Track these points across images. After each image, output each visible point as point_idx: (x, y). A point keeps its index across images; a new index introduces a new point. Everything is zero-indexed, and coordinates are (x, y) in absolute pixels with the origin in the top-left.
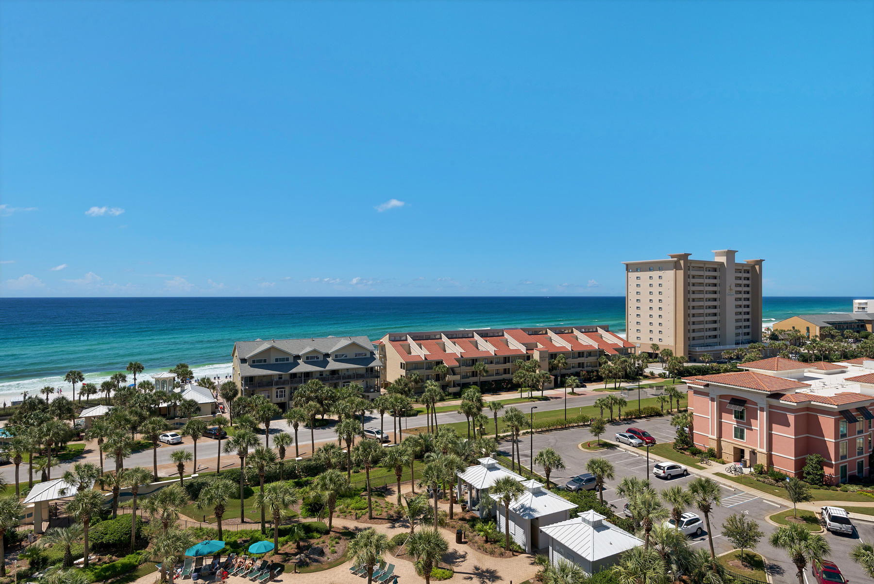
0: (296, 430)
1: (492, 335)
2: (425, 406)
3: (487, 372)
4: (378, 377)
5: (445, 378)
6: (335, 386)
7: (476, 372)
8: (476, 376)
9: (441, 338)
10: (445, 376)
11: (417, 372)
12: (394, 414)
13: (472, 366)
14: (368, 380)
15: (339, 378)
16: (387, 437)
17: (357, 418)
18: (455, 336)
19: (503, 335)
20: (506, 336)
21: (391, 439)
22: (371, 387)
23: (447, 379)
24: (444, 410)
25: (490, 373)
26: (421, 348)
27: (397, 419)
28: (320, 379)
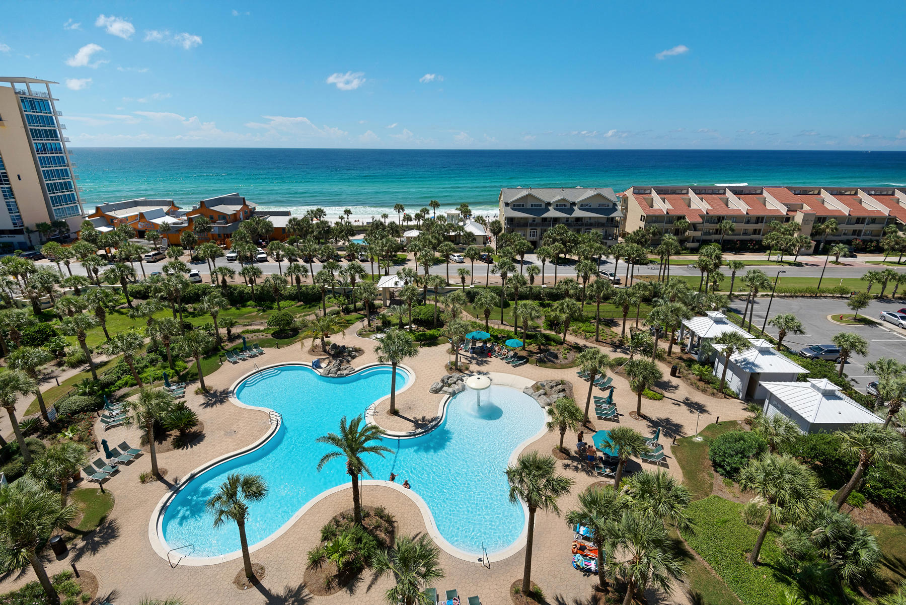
0: (544, 264)
1: (747, 192)
2: (659, 257)
3: (732, 230)
4: (617, 227)
5: (684, 233)
6: (578, 231)
7: (721, 230)
8: (720, 234)
9: (687, 193)
10: (685, 231)
11: (656, 225)
12: (628, 261)
13: (717, 223)
14: (608, 229)
15: (582, 225)
16: (619, 280)
17: (594, 260)
18: (703, 192)
19: (761, 193)
20: (765, 194)
21: (623, 281)
22: (610, 236)
23: (686, 234)
24: (677, 263)
25: (735, 232)
26: (664, 202)
27: (631, 266)
28: (565, 225)
